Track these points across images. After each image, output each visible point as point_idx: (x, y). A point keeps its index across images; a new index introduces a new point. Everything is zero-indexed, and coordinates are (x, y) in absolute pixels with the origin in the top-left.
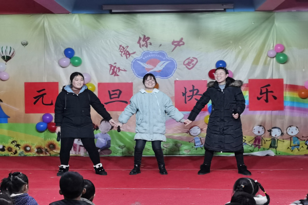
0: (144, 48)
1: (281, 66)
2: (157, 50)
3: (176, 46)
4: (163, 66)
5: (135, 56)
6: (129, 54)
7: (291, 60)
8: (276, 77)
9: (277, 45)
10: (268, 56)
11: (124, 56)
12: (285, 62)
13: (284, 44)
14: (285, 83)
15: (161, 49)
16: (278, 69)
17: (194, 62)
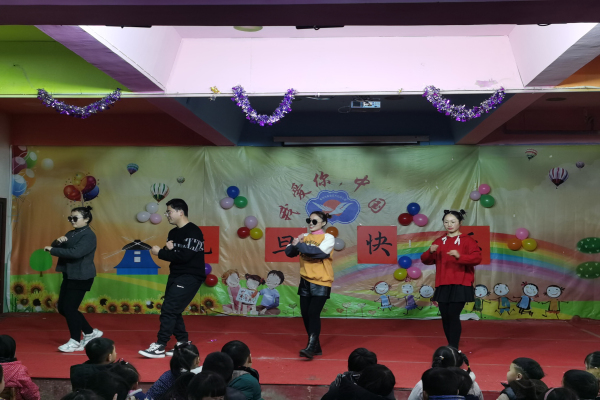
0: (322, 188)
1: (487, 210)
2: (337, 189)
3: (360, 185)
4: (344, 209)
5: (310, 196)
6: (304, 194)
7: (499, 203)
8: (480, 223)
9: (482, 186)
10: (470, 198)
11: (297, 196)
12: (491, 205)
13: (491, 185)
14: (491, 231)
15: (342, 188)
16: (483, 214)
17: (381, 205)
